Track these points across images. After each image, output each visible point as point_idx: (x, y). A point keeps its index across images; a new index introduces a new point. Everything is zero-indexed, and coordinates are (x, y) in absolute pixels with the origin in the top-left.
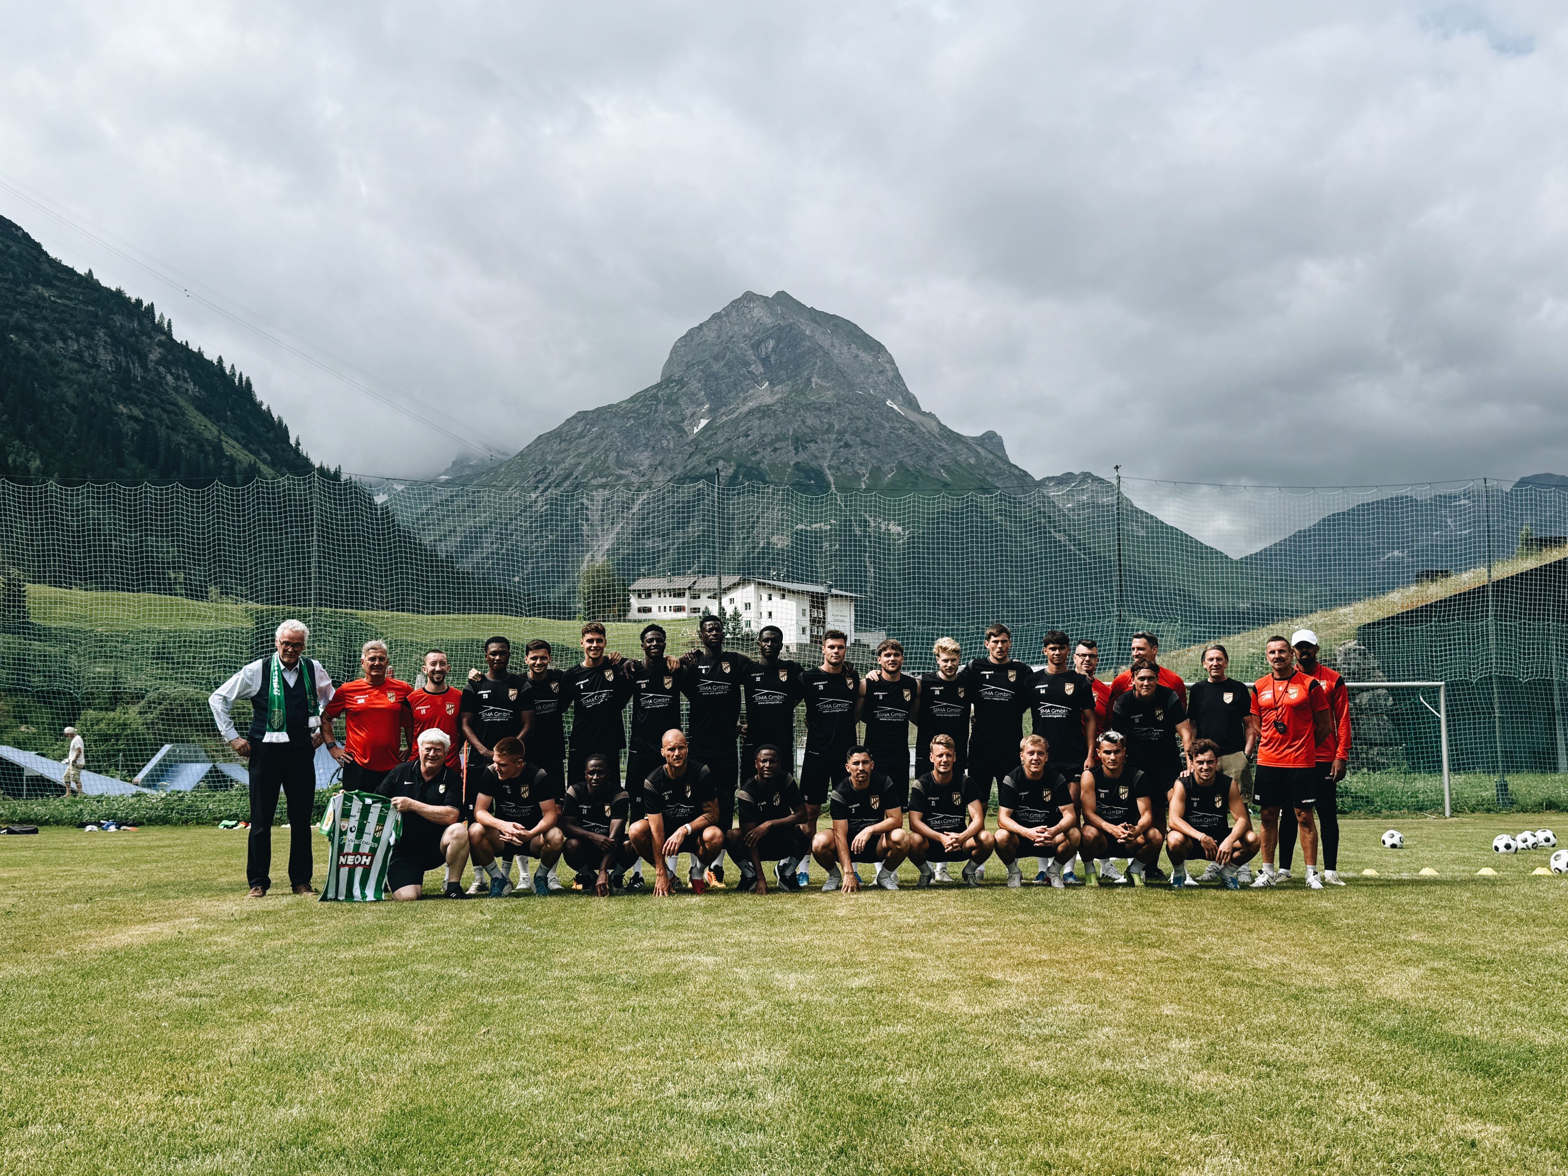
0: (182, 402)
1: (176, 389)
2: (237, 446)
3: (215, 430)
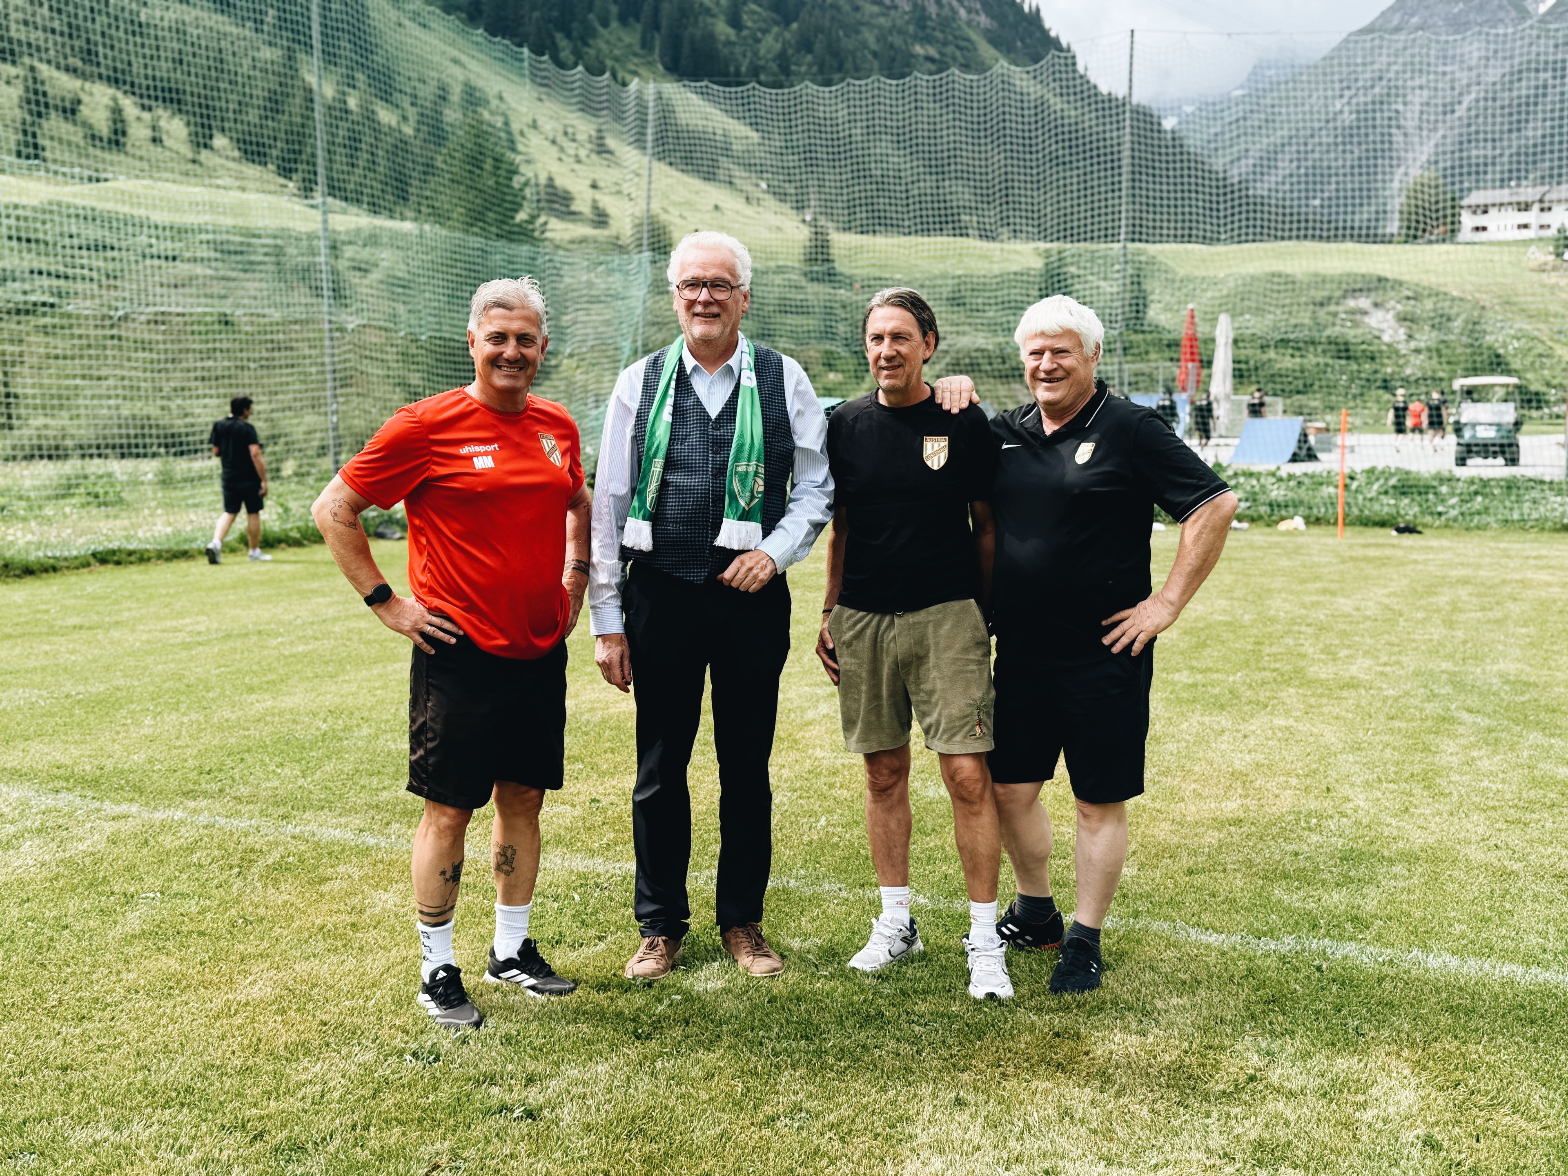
0: (974, 36)
1: (969, 23)
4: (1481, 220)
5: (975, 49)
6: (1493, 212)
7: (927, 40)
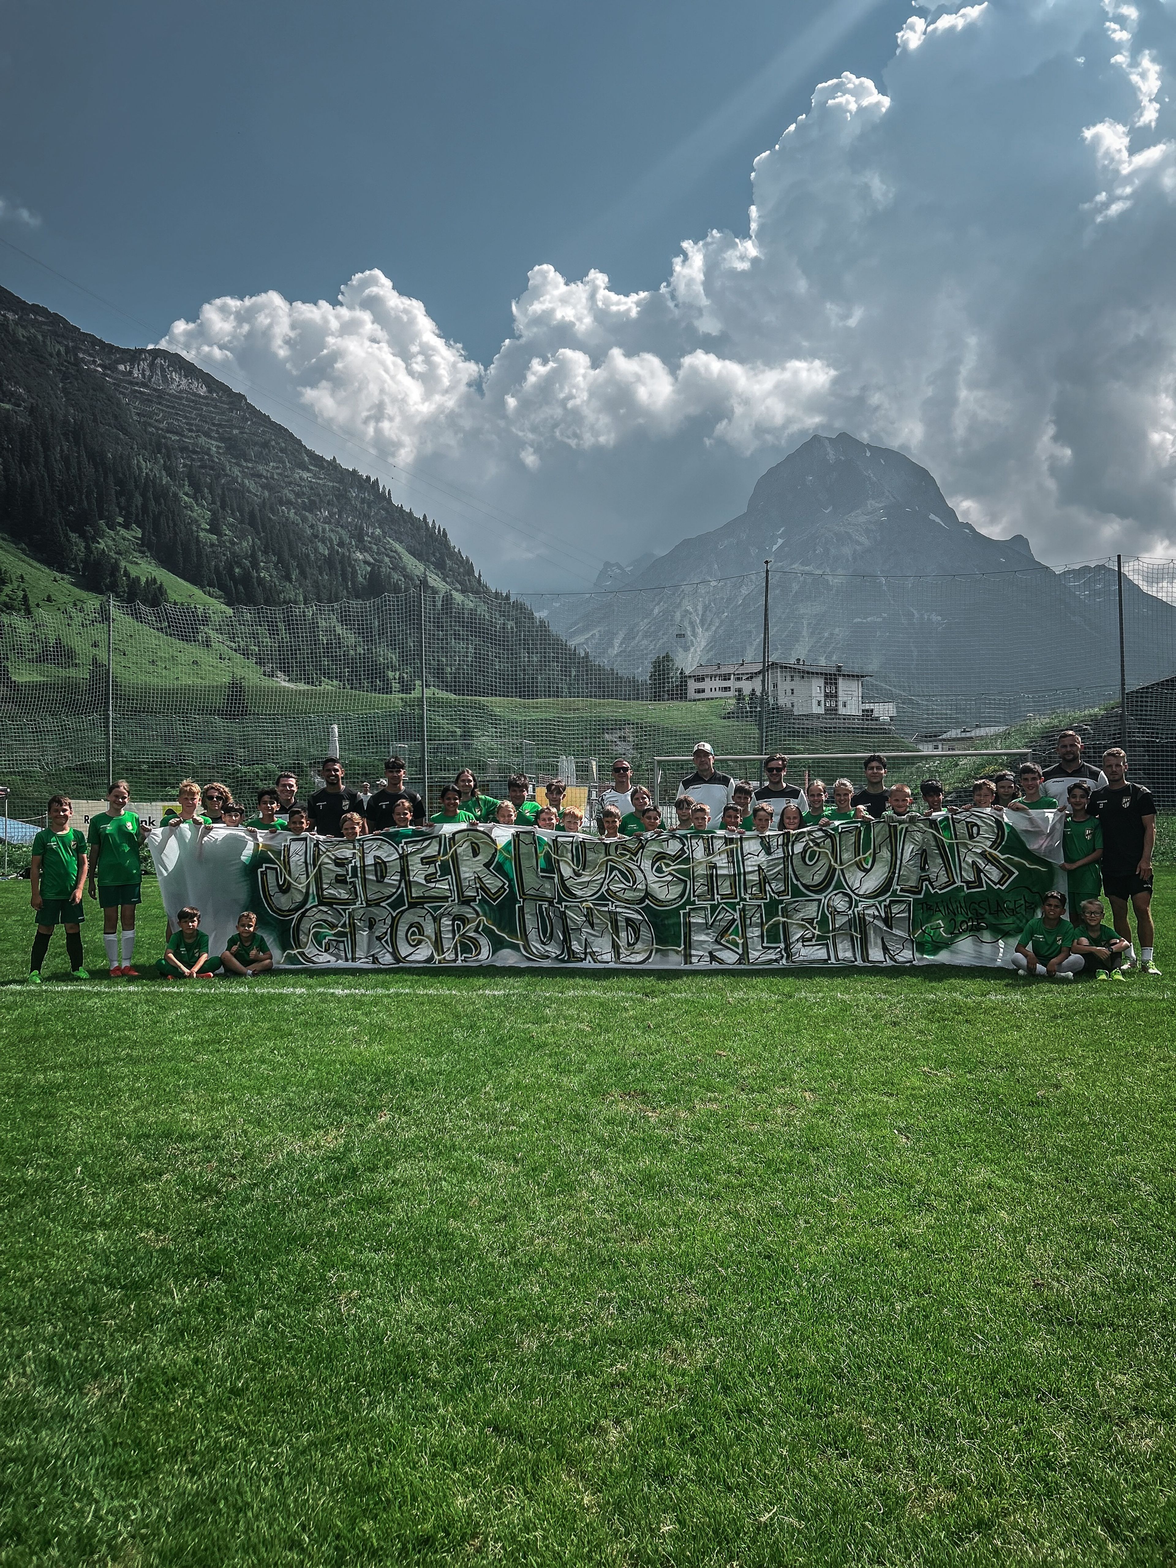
2: (438, 579)
3: (422, 568)
4: (700, 685)
5: (400, 558)
6: (707, 680)
7: (364, 549)
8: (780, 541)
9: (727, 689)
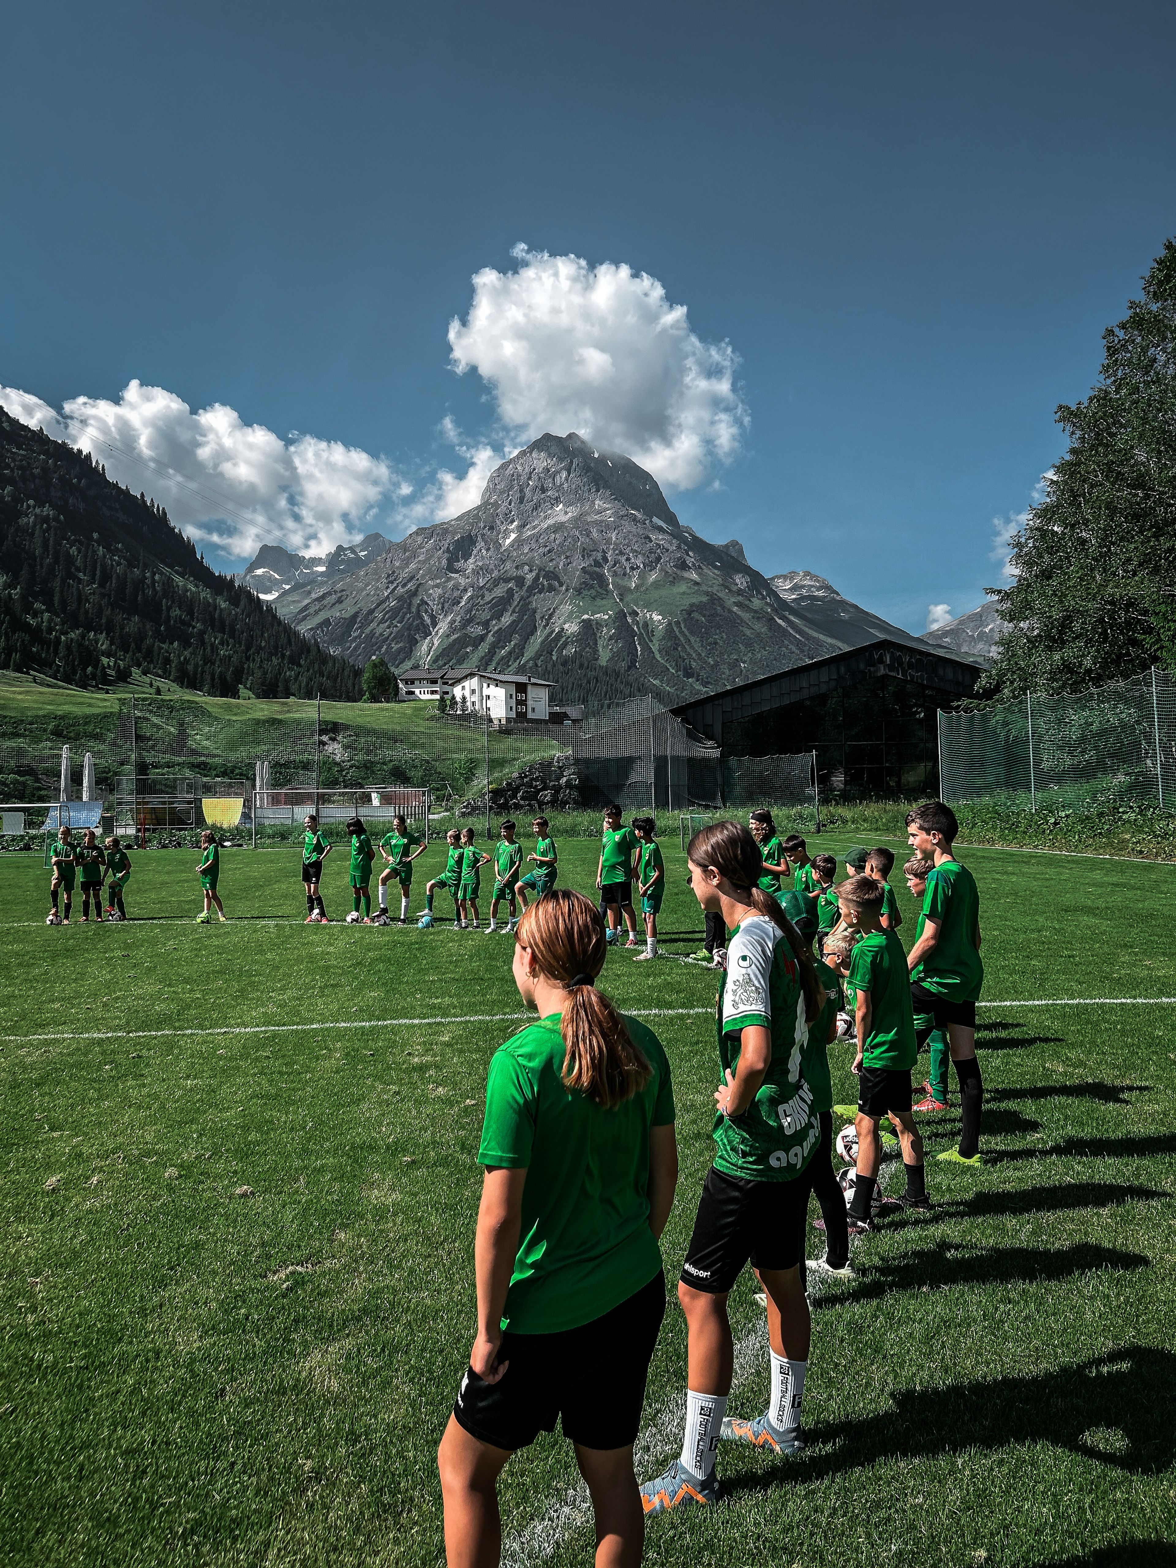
1: (110, 517)
4: (410, 688)
6: (417, 683)
8: (513, 536)
9: (433, 692)
